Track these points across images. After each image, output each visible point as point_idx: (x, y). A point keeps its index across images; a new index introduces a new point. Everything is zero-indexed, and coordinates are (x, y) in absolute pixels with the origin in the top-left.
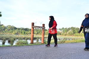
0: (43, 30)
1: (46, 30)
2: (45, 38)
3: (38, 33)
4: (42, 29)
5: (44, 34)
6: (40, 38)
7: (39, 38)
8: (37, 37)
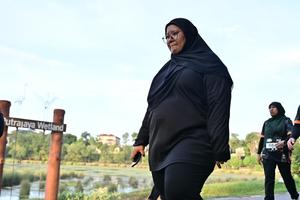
0: (56, 136)
2: (65, 177)
3: (28, 155)
4: (48, 132)
5: (59, 160)
6: (38, 179)
7: (33, 179)
8: (21, 171)
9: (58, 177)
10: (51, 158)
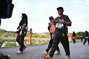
0: (31, 33)
1: (33, 34)
2: (32, 40)
4: (29, 32)
5: (31, 37)
7: (27, 40)
9: (31, 40)
10: (30, 37)
